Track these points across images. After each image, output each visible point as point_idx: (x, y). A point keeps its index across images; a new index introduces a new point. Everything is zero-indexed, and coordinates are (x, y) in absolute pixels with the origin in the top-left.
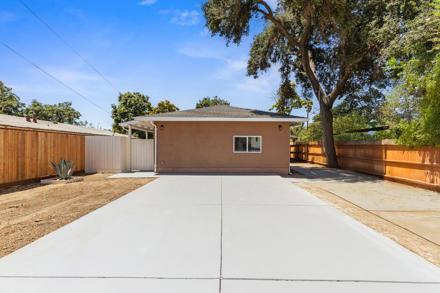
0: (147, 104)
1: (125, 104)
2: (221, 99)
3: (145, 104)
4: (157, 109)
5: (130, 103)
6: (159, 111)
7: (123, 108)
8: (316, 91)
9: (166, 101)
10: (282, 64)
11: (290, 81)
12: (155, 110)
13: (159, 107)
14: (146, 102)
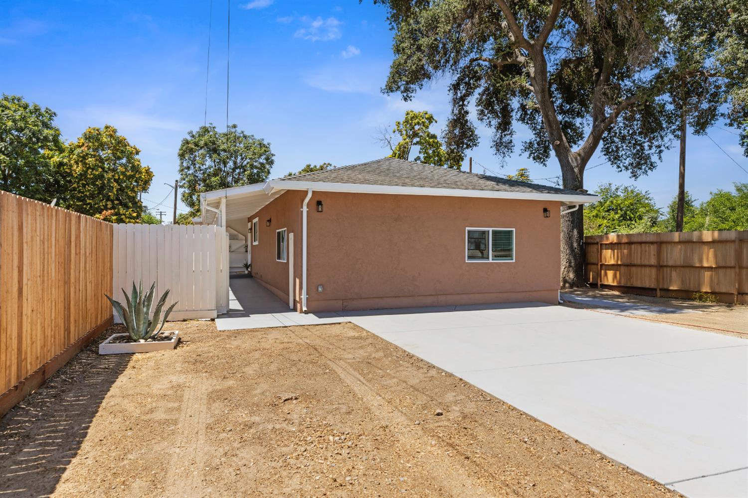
0: (51, 132)
2: (247, 133)
3: (46, 132)
4: (79, 147)
6: (87, 154)
8: (557, 143)
9: (107, 127)
10: (456, 77)
11: (467, 113)
12: (72, 151)
13: (83, 144)
14: (46, 126)
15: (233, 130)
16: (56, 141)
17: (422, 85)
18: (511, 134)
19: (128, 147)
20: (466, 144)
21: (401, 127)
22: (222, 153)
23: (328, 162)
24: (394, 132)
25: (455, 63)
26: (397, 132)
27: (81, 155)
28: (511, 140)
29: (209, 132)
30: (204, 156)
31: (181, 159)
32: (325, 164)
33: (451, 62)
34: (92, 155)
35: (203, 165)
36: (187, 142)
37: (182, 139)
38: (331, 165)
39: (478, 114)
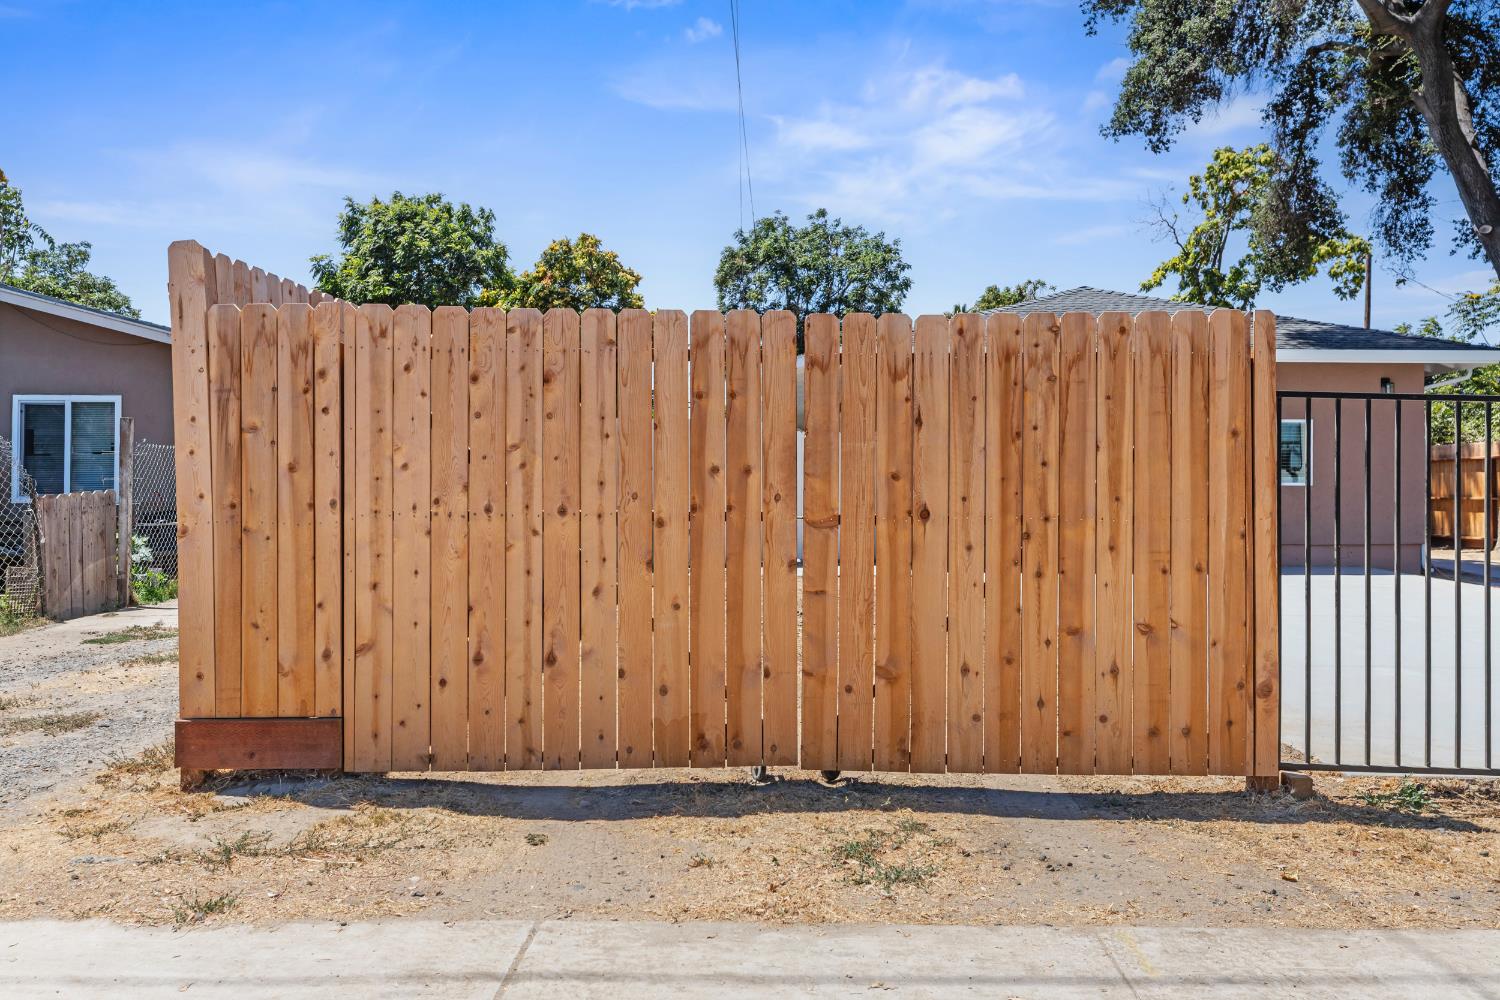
0: (489, 253)
1: (382, 253)
2: (849, 225)
3: (481, 251)
4: (539, 279)
5: (410, 247)
6: (550, 295)
7: (375, 276)
8: (1484, 229)
9: (584, 238)
10: (1280, 88)
11: (1314, 163)
12: (526, 288)
13: (545, 273)
14: (482, 241)
15: (821, 221)
16: (498, 269)
17: (1199, 113)
18: (1425, 203)
19: (621, 274)
20: (1315, 233)
21: (1204, 186)
22: (803, 273)
23: (1037, 279)
24: (1186, 201)
25: (1279, 55)
26: (1193, 200)
27: (541, 294)
28: (1426, 220)
29: (774, 230)
30: (763, 281)
31: (721, 290)
32: (1030, 282)
33: (1271, 53)
34: (558, 293)
35: (760, 300)
36: (732, 255)
37: (723, 249)
38: (1043, 284)
39: (1343, 162)
